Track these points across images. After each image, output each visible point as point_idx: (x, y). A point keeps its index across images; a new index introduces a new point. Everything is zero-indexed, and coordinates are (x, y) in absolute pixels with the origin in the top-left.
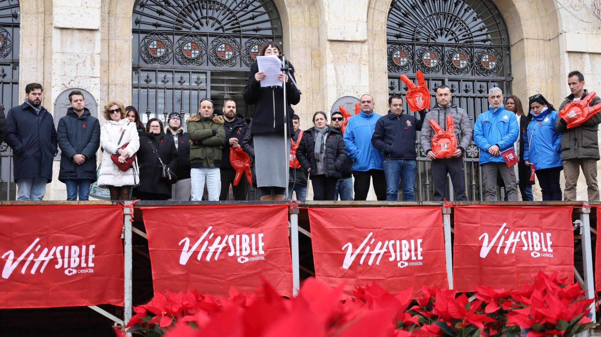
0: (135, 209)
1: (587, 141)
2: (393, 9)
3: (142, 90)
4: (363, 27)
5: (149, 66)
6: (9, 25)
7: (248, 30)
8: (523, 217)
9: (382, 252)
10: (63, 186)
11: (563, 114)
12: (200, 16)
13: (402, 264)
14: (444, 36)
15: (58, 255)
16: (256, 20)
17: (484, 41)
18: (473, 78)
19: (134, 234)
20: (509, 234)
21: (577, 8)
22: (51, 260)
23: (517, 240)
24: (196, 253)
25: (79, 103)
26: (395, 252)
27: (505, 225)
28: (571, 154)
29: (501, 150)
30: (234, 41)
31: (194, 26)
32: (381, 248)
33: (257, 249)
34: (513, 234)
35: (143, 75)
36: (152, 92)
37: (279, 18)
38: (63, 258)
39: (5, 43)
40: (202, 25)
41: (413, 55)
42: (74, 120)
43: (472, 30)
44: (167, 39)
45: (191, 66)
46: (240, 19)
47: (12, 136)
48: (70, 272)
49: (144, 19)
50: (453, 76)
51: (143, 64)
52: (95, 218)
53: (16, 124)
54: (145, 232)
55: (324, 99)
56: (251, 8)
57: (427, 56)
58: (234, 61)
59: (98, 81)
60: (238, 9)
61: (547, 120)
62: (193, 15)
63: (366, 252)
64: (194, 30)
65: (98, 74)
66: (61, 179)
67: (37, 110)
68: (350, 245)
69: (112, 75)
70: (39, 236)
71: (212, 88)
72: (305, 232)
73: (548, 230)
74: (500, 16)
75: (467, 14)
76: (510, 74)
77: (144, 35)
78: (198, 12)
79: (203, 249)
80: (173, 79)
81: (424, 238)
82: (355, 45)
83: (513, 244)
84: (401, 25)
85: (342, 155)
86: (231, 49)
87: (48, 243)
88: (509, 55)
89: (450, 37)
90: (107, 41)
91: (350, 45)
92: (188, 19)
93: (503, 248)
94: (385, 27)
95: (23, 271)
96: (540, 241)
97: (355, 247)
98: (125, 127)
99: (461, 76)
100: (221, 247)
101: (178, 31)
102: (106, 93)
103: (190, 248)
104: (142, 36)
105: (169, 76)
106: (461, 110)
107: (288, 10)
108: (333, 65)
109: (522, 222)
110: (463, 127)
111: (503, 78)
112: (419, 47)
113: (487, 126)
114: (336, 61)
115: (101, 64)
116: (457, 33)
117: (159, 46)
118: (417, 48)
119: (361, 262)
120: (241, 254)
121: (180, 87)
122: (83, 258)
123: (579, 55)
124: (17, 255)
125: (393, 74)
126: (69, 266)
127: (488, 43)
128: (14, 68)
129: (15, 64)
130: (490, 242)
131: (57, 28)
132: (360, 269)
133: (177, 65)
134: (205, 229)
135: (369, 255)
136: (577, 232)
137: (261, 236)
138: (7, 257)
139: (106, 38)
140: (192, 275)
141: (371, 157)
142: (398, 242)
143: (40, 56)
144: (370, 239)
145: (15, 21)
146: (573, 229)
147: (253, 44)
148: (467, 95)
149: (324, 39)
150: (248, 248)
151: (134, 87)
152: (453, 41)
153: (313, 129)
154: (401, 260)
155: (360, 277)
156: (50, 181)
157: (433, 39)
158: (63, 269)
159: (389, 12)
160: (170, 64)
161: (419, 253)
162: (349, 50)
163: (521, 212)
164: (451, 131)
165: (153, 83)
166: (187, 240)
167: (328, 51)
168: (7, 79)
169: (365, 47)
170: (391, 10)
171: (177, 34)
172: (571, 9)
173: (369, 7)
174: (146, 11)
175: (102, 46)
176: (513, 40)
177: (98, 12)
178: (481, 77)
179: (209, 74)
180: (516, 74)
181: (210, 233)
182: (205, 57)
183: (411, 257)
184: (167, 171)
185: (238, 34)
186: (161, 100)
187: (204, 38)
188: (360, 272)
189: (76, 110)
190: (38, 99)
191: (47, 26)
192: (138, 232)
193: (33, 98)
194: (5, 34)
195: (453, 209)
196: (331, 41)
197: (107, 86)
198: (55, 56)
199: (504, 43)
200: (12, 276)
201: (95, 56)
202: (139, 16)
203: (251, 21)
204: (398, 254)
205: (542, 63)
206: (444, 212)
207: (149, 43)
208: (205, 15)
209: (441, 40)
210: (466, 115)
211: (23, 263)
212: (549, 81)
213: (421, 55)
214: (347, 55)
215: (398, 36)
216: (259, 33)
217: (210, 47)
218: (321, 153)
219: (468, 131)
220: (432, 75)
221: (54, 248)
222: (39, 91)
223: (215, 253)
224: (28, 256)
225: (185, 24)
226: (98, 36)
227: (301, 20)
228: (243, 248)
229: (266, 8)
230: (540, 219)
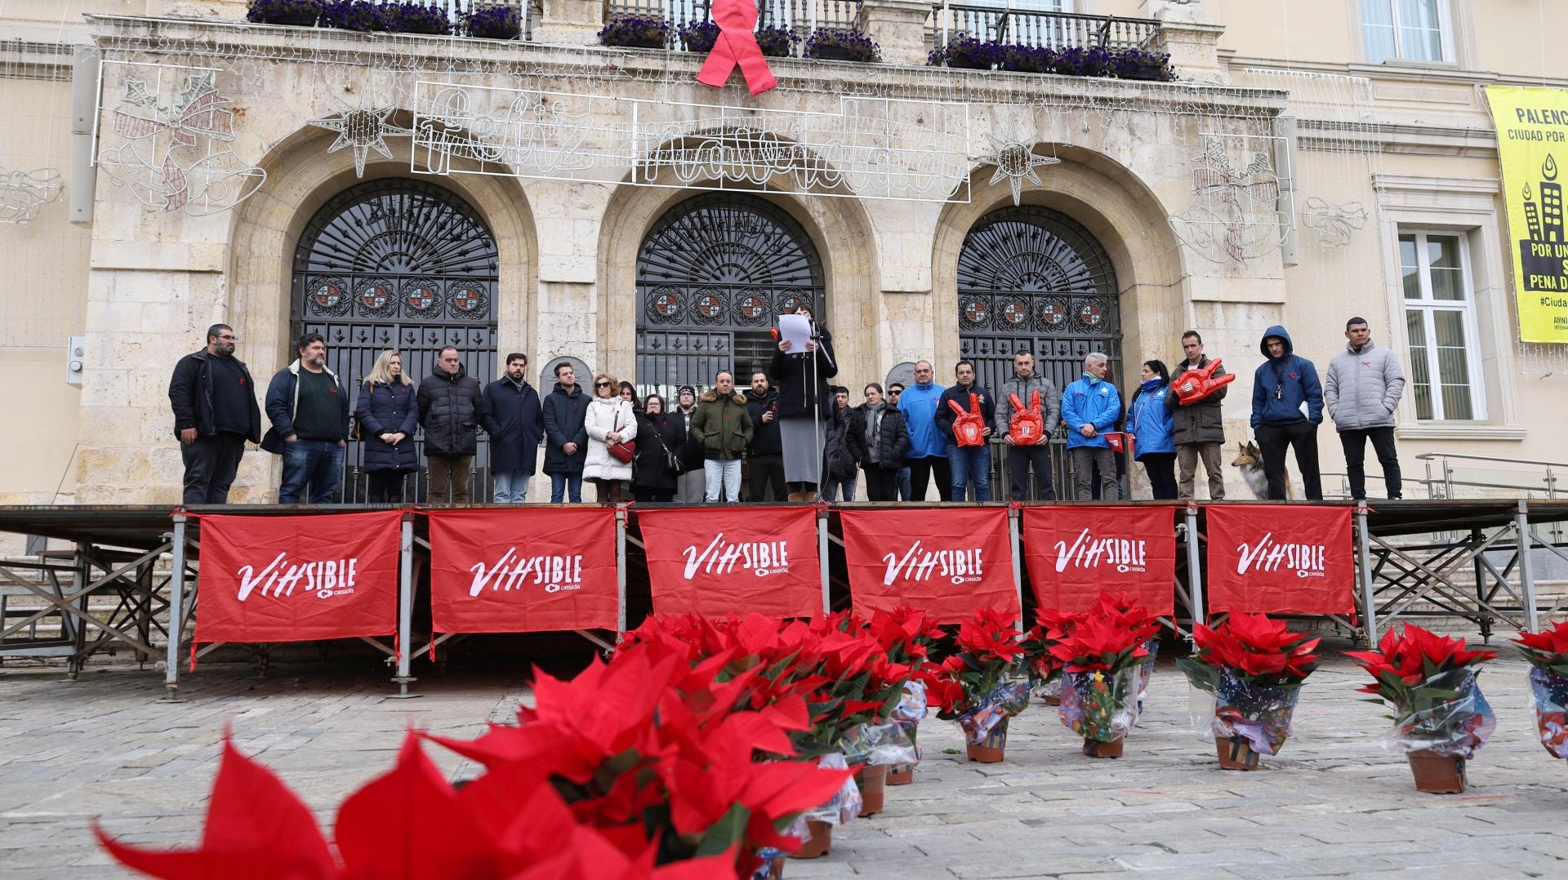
0: (629, 513)
1: (1207, 420)
2: (968, 249)
3: (649, 357)
4: (926, 274)
5: (658, 327)
6: (484, 279)
7: (780, 280)
8: (1110, 521)
9: (932, 564)
10: (548, 479)
11: (1177, 386)
12: (721, 263)
13: (957, 580)
14: (1032, 283)
15: (538, 568)
16: (792, 267)
17: (1085, 288)
18: (1070, 336)
19: (628, 543)
20: (1091, 542)
21: (1206, 244)
22: (529, 573)
23: (1101, 549)
24: (704, 564)
25: (568, 376)
26: (948, 565)
27: (1086, 530)
28: (1187, 437)
29: (1097, 429)
30: (764, 294)
31: (714, 276)
32: (931, 560)
33: (779, 560)
34: (1096, 542)
35: (651, 338)
36: (661, 359)
37: (820, 264)
38: (543, 571)
39: (481, 301)
40: (723, 274)
41: (992, 308)
42: (563, 398)
43: (1069, 275)
44: (680, 292)
45: (710, 326)
46: (771, 267)
47: (489, 418)
48: (552, 588)
49: (651, 268)
50: (1044, 334)
51: (649, 324)
52: (581, 524)
53: (493, 404)
54: (642, 540)
55: (877, 365)
56: (785, 251)
57: (1010, 309)
58: (763, 320)
59: (593, 347)
60: (769, 252)
61: (1161, 393)
62: (712, 262)
63: (913, 564)
64: (713, 280)
65: (593, 338)
66: (546, 471)
67: (519, 386)
68: (892, 555)
69: (611, 340)
70: (515, 544)
71: (737, 353)
72: (837, 540)
73: (1142, 538)
74: (1106, 255)
75: (1063, 254)
76: (1119, 331)
77: (652, 288)
78: (719, 258)
79: (713, 560)
80: (687, 343)
81: (984, 548)
82: (916, 297)
83: (1095, 555)
84: (976, 270)
85: (901, 439)
86: (760, 304)
87: (525, 553)
88: (1118, 306)
89: (1040, 283)
90: (604, 296)
91: (910, 297)
92: (706, 267)
93: (1083, 560)
94: (955, 274)
95: (496, 587)
96: (1130, 552)
97: (899, 558)
98: (618, 407)
99: (1054, 334)
100: (735, 557)
101: (693, 283)
102: (603, 362)
103: (697, 558)
104: (649, 289)
105: (683, 338)
106: (1046, 381)
107: (831, 254)
108: (888, 323)
109: (1109, 527)
110: (1049, 402)
111: (1110, 336)
112: (1000, 297)
113: (1080, 401)
114: (891, 318)
115: (598, 325)
116: (1050, 278)
117: (670, 302)
118: (997, 298)
119: (907, 577)
120: (759, 566)
121: (696, 352)
122: (568, 572)
123: (1209, 305)
124: (489, 567)
125: (967, 333)
126: (551, 582)
127: (1090, 291)
128: (492, 332)
129: (493, 327)
130: (1067, 552)
131: (543, 282)
132: (905, 585)
133: (692, 325)
134: (716, 536)
135: (916, 568)
136: (1181, 539)
137: (783, 544)
138: (476, 571)
139: (604, 293)
140: (699, 592)
141: (929, 440)
142: (951, 553)
143: (523, 317)
144: (918, 549)
145: (493, 274)
146: (1175, 535)
147: (787, 298)
148: (1063, 358)
149: (876, 291)
150: (768, 559)
151: (638, 353)
152: (1045, 289)
153: (865, 406)
154: (956, 574)
155: (906, 595)
156: (533, 473)
157: (1018, 286)
158: (543, 584)
159: (961, 254)
160: (683, 325)
161: (978, 566)
162: (909, 304)
163: (1109, 515)
164: (1036, 411)
165: (662, 347)
166: (693, 549)
167: (882, 306)
168: (484, 345)
169: (929, 299)
170: (963, 250)
171: (692, 287)
172: (1196, 246)
173: (934, 248)
174: (654, 258)
175: (599, 304)
176: (1122, 287)
177: (594, 262)
178: (1082, 335)
179: (732, 335)
180: (1126, 330)
181: (721, 541)
182: (727, 315)
183: (967, 570)
184: (673, 460)
185: (768, 285)
186: (672, 369)
187: (726, 291)
188: (905, 589)
189: (565, 385)
190: (519, 371)
191: (532, 280)
192: (633, 540)
193: (513, 369)
194: (481, 289)
195: (1021, 512)
196: (886, 292)
197: (605, 353)
198: (541, 317)
199: (1111, 291)
200: (481, 593)
201: (590, 316)
202: (645, 265)
203: (785, 269)
204: (952, 567)
205: (1160, 316)
206: (1011, 515)
207: (657, 298)
208: (726, 261)
209: (1029, 287)
210: (1052, 387)
211: (495, 577)
212: (1170, 339)
213: (1003, 309)
214: (906, 310)
215: (972, 284)
216: (795, 283)
217: (734, 301)
218: (874, 435)
219: (1054, 407)
220: (1018, 333)
221: (533, 560)
222: (521, 362)
223: (727, 564)
224: (501, 568)
225: (703, 273)
226: (593, 291)
227: (848, 266)
228: (762, 559)
229: (804, 252)
230: (1133, 522)
